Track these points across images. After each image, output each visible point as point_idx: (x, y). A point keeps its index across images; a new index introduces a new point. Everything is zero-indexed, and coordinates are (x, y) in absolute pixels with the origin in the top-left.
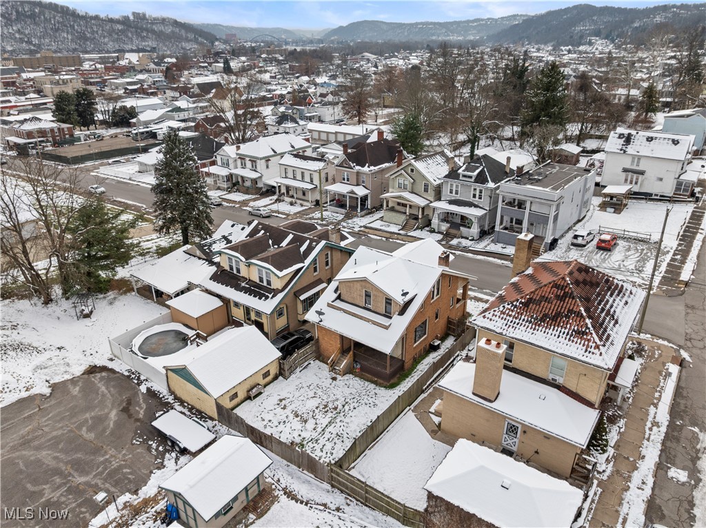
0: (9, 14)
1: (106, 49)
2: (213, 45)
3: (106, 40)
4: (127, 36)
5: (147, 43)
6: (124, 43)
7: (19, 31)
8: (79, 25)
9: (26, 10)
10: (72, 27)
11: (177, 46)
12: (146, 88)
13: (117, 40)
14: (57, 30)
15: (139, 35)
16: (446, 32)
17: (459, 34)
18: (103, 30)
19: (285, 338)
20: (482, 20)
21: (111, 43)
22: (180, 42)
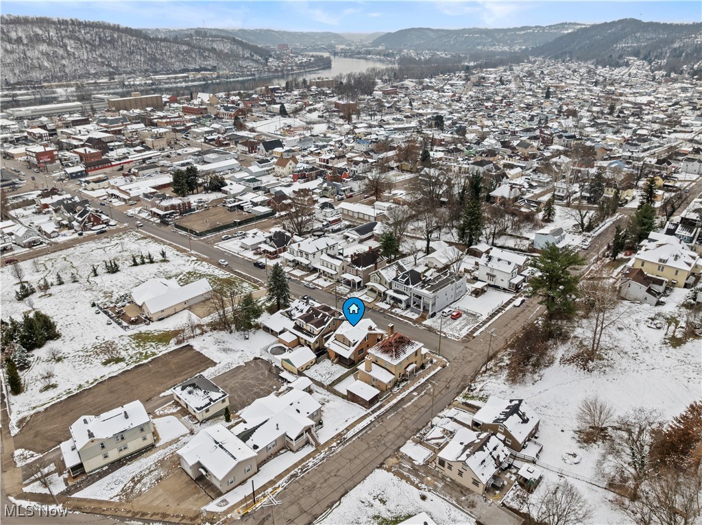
0: (93, 40)
1: (172, 69)
2: (267, 62)
3: (173, 60)
4: (191, 57)
5: (208, 63)
6: (188, 63)
7: (101, 56)
8: (151, 48)
9: (107, 35)
10: (145, 49)
11: (235, 64)
12: (222, 141)
13: (182, 61)
14: (132, 53)
15: (201, 55)
16: (492, 42)
17: (505, 44)
18: (170, 52)
19: (318, 351)
20: (529, 28)
21: (177, 63)
22: (237, 61)
